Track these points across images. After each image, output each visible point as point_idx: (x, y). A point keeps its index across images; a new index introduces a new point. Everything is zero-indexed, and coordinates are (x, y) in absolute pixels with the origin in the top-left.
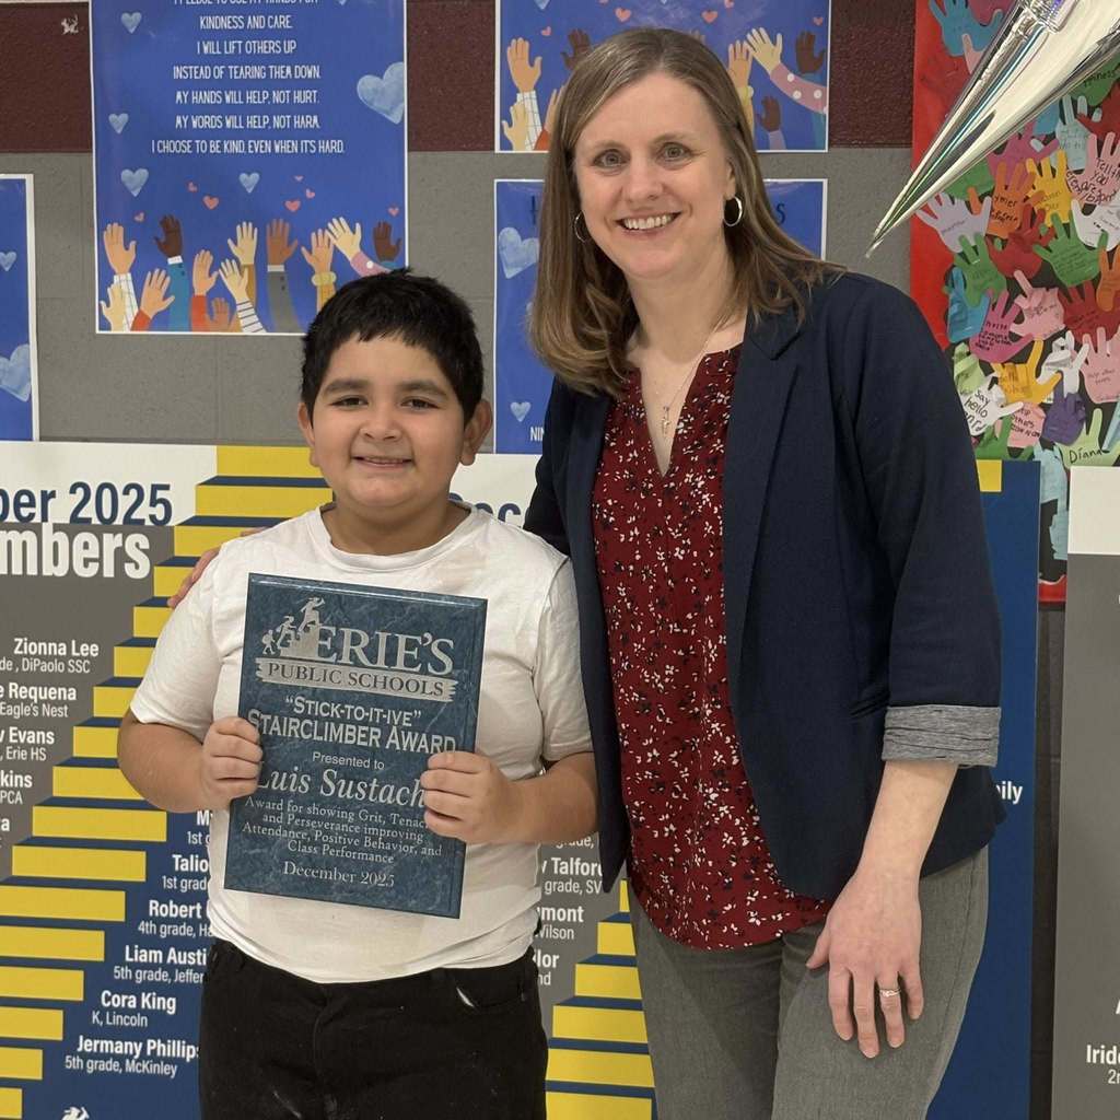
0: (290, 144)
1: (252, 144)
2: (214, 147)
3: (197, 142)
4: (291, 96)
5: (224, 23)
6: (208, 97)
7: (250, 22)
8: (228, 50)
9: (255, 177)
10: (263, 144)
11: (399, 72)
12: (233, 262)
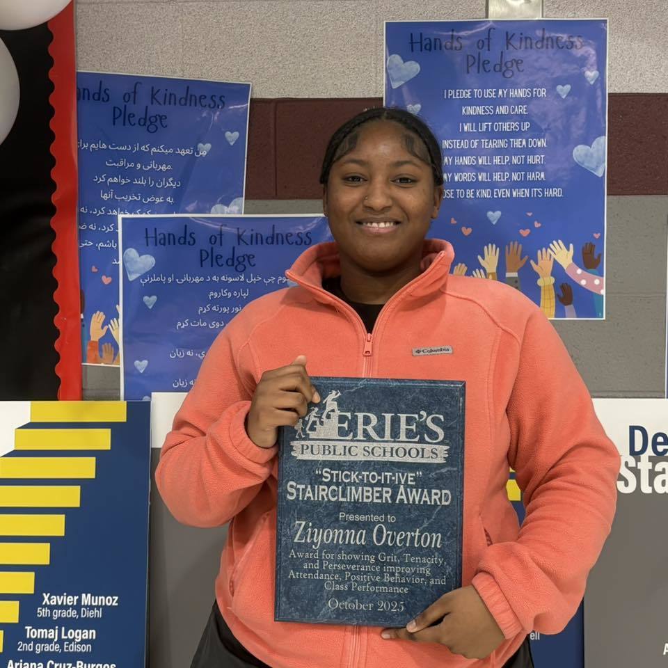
0: (524, 191)
1: (497, 191)
2: (470, 193)
3: (458, 190)
4: (526, 159)
5: (480, 110)
6: (466, 161)
7: (497, 110)
8: (481, 129)
9: (498, 214)
10: (505, 191)
11: (603, 142)
12: (481, 271)
